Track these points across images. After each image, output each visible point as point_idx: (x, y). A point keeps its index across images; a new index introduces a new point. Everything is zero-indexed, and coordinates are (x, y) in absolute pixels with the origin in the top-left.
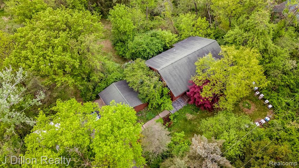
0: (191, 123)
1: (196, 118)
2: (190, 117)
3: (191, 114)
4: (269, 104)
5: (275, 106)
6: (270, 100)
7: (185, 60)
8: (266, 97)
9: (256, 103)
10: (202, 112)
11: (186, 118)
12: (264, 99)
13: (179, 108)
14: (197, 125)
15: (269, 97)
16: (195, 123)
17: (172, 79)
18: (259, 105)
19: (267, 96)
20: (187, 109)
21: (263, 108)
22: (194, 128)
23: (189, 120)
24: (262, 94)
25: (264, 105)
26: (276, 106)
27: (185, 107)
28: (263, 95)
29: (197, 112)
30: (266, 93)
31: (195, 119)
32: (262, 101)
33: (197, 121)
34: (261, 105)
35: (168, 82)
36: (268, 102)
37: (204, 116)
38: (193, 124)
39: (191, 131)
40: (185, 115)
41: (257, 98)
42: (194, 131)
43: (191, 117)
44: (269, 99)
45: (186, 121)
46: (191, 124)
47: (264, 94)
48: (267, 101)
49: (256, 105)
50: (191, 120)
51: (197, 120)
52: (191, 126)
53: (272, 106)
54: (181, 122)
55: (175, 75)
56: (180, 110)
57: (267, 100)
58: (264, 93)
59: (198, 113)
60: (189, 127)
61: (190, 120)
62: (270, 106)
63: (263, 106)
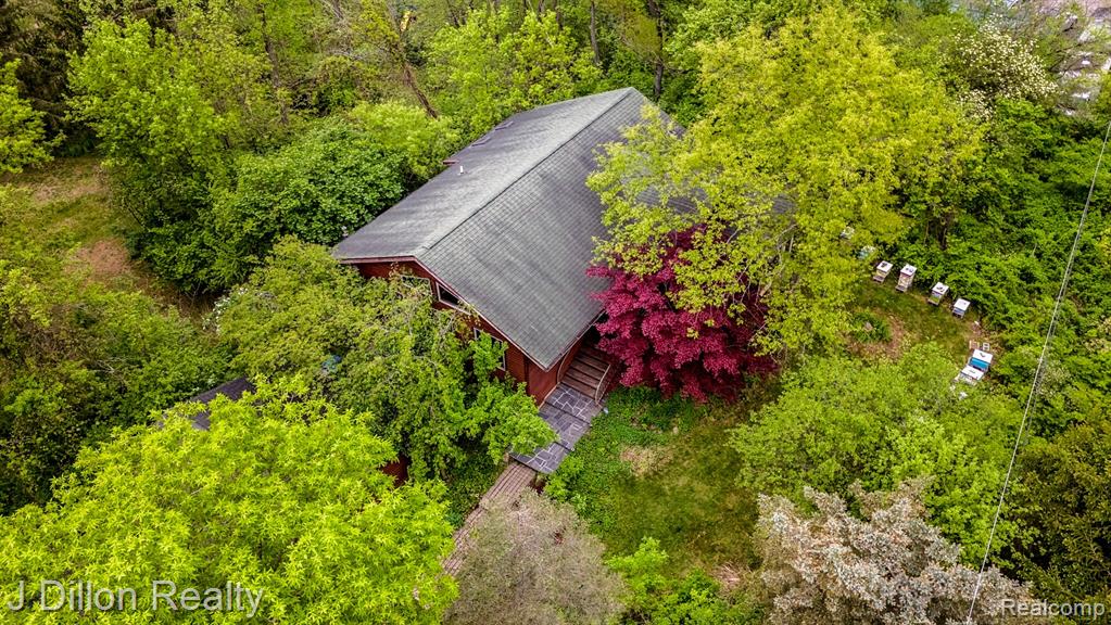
0: (659, 493)
1: (676, 458)
2: (641, 460)
3: (644, 443)
4: (950, 297)
5: (980, 298)
6: (951, 277)
7: (532, 189)
8: (926, 274)
9: (900, 312)
10: (690, 419)
11: (624, 474)
12: (922, 285)
13: (574, 433)
14: (692, 490)
15: (940, 267)
16: (683, 481)
17: (500, 287)
18: (916, 316)
19: (930, 267)
20: (611, 428)
21: (936, 324)
22: (687, 509)
23: (642, 478)
24: (907, 266)
25: (935, 308)
26: (986, 296)
27: (601, 422)
28: (915, 269)
29: (667, 427)
30: (919, 255)
31: (670, 464)
32: (916, 297)
33: (685, 469)
34: (922, 314)
35: (486, 301)
36: (946, 288)
37: (707, 432)
38: (672, 489)
39: (679, 530)
40: (617, 456)
41: (893, 292)
42: (690, 522)
43: (651, 461)
44: (943, 279)
45: (633, 485)
46: (664, 495)
47: (913, 264)
48: (940, 289)
49: (905, 319)
50: (655, 475)
51: (685, 464)
52: (667, 503)
53: (968, 303)
54: (608, 500)
55: (509, 263)
56: (582, 442)
57: (939, 284)
58: (912, 257)
59: (676, 430)
60: (658, 511)
61: (647, 476)
62: (962, 305)
63: (930, 313)
